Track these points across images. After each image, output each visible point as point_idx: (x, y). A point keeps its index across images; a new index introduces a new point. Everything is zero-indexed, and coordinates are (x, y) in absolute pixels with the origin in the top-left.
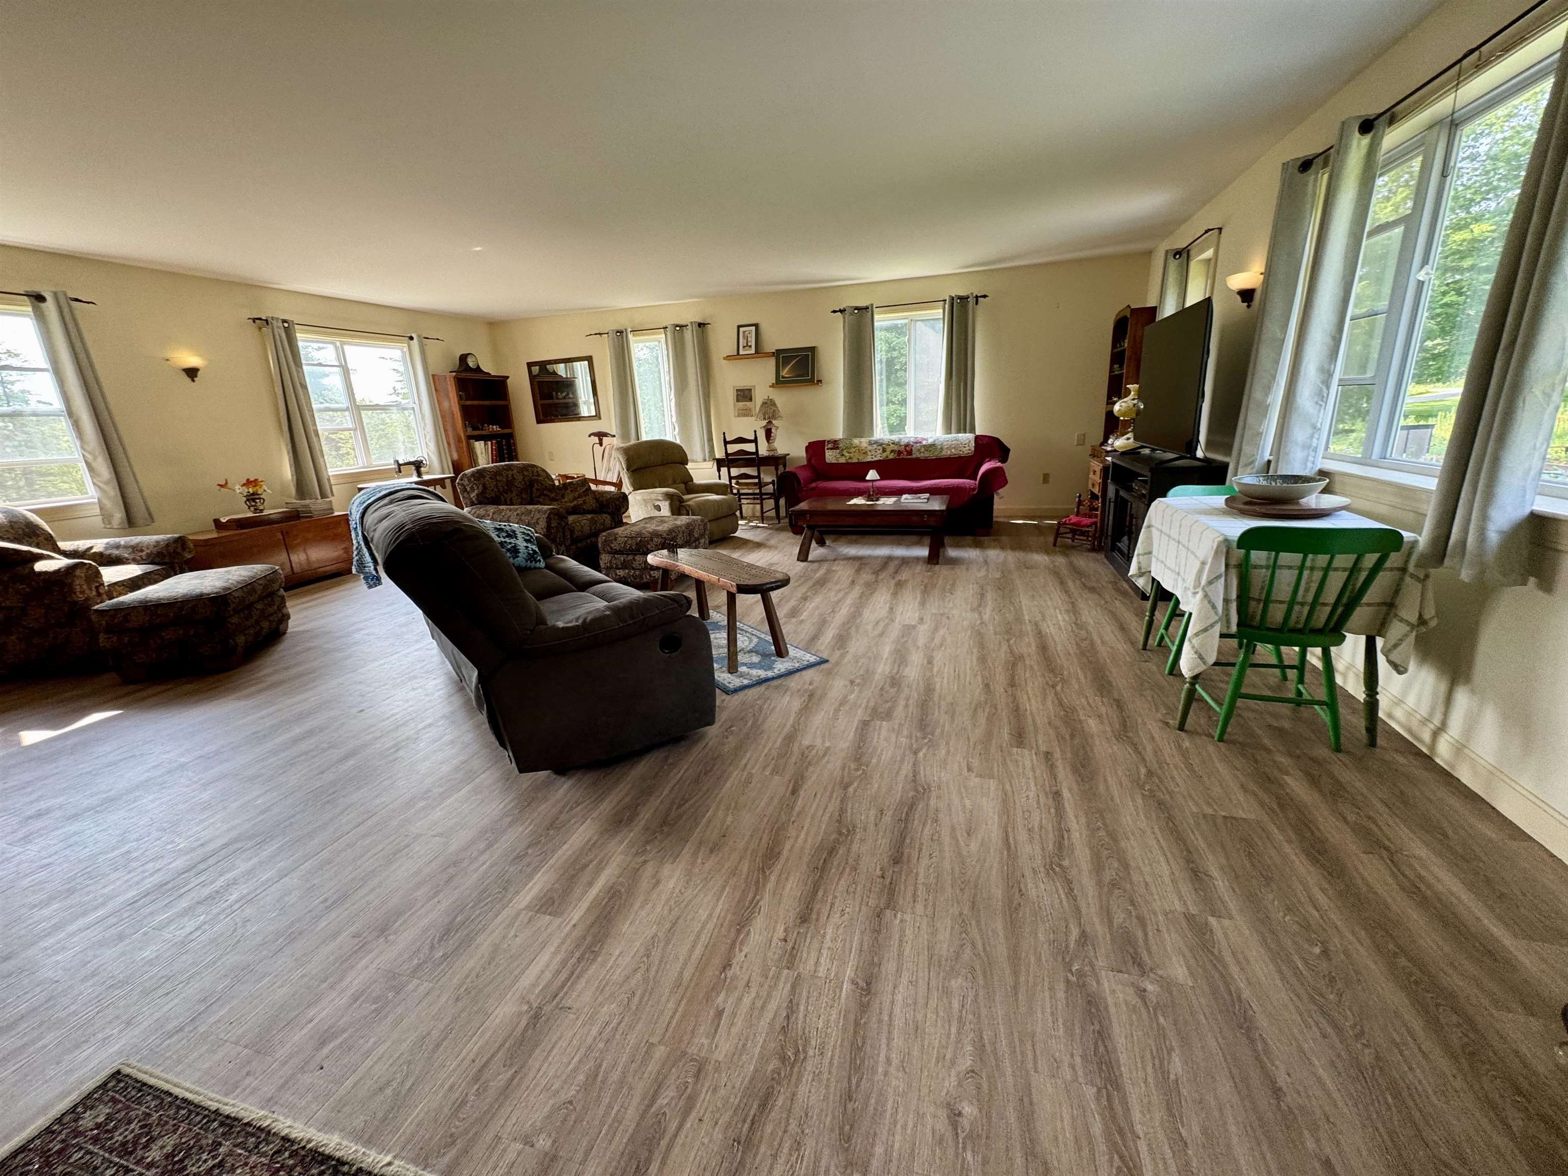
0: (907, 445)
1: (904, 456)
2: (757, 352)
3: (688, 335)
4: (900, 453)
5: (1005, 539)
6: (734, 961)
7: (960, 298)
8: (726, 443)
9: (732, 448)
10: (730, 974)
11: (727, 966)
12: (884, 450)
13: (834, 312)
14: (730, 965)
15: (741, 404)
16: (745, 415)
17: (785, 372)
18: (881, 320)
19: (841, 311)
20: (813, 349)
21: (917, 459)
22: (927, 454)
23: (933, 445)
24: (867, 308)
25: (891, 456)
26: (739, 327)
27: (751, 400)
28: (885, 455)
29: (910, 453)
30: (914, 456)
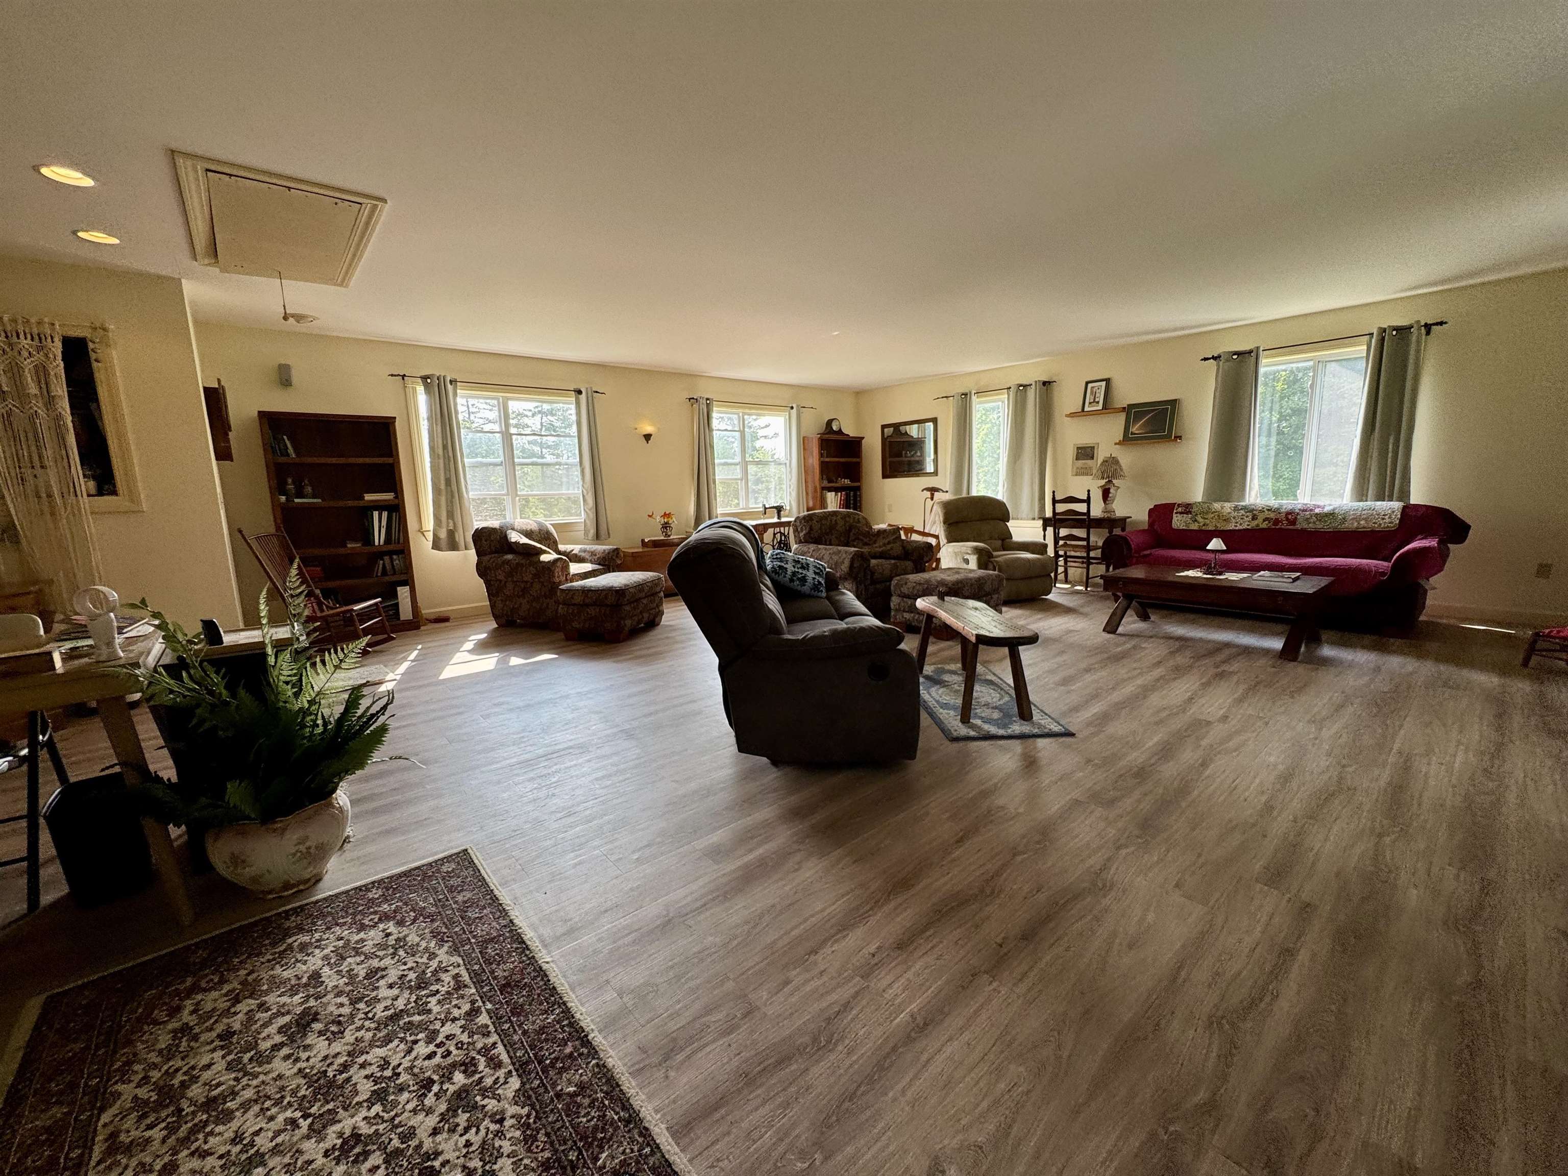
0: (1289, 513)
1: (1284, 525)
2: (1105, 407)
3: (1031, 394)
4: (1277, 521)
5: (1433, 646)
6: (822, 952)
7: (1398, 329)
8: (1054, 502)
9: (1061, 508)
10: (812, 958)
11: (814, 952)
12: (1254, 518)
13: (1205, 359)
14: (817, 953)
15: (1080, 463)
16: (1083, 474)
17: (1135, 429)
18: (1267, 366)
19: (1214, 358)
20: (1174, 403)
21: (1303, 531)
22: (1319, 526)
23: (1331, 515)
24: (1250, 352)
25: (1264, 525)
26: (1087, 383)
27: (1092, 458)
28: (1255, 523)
29: (1293, 522)
30: (1298, 527)
